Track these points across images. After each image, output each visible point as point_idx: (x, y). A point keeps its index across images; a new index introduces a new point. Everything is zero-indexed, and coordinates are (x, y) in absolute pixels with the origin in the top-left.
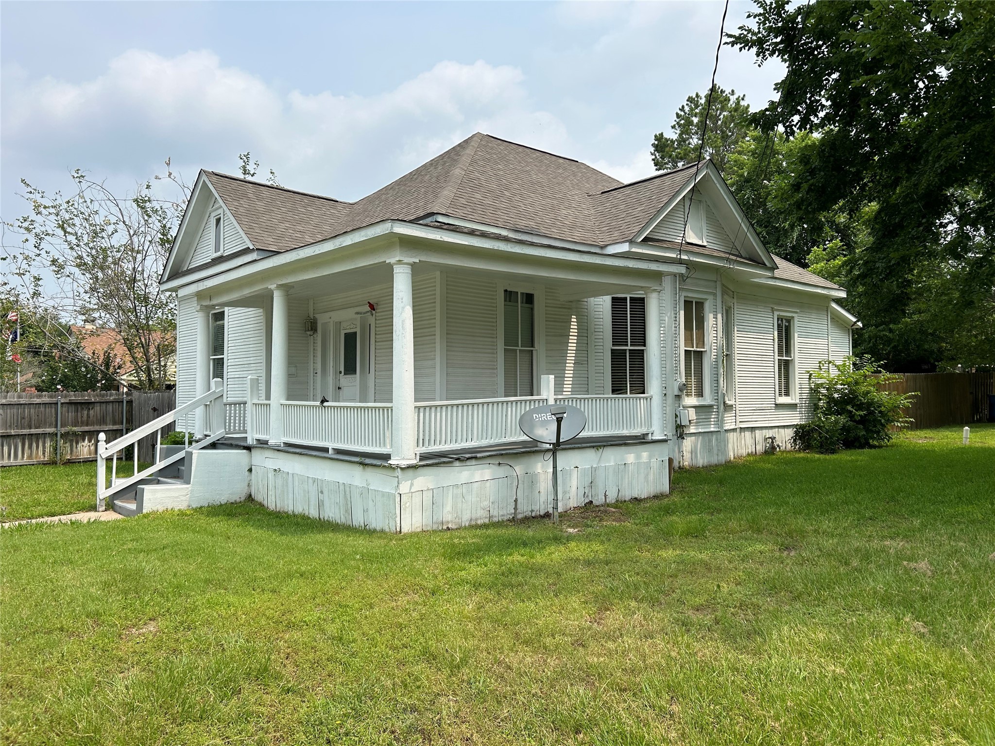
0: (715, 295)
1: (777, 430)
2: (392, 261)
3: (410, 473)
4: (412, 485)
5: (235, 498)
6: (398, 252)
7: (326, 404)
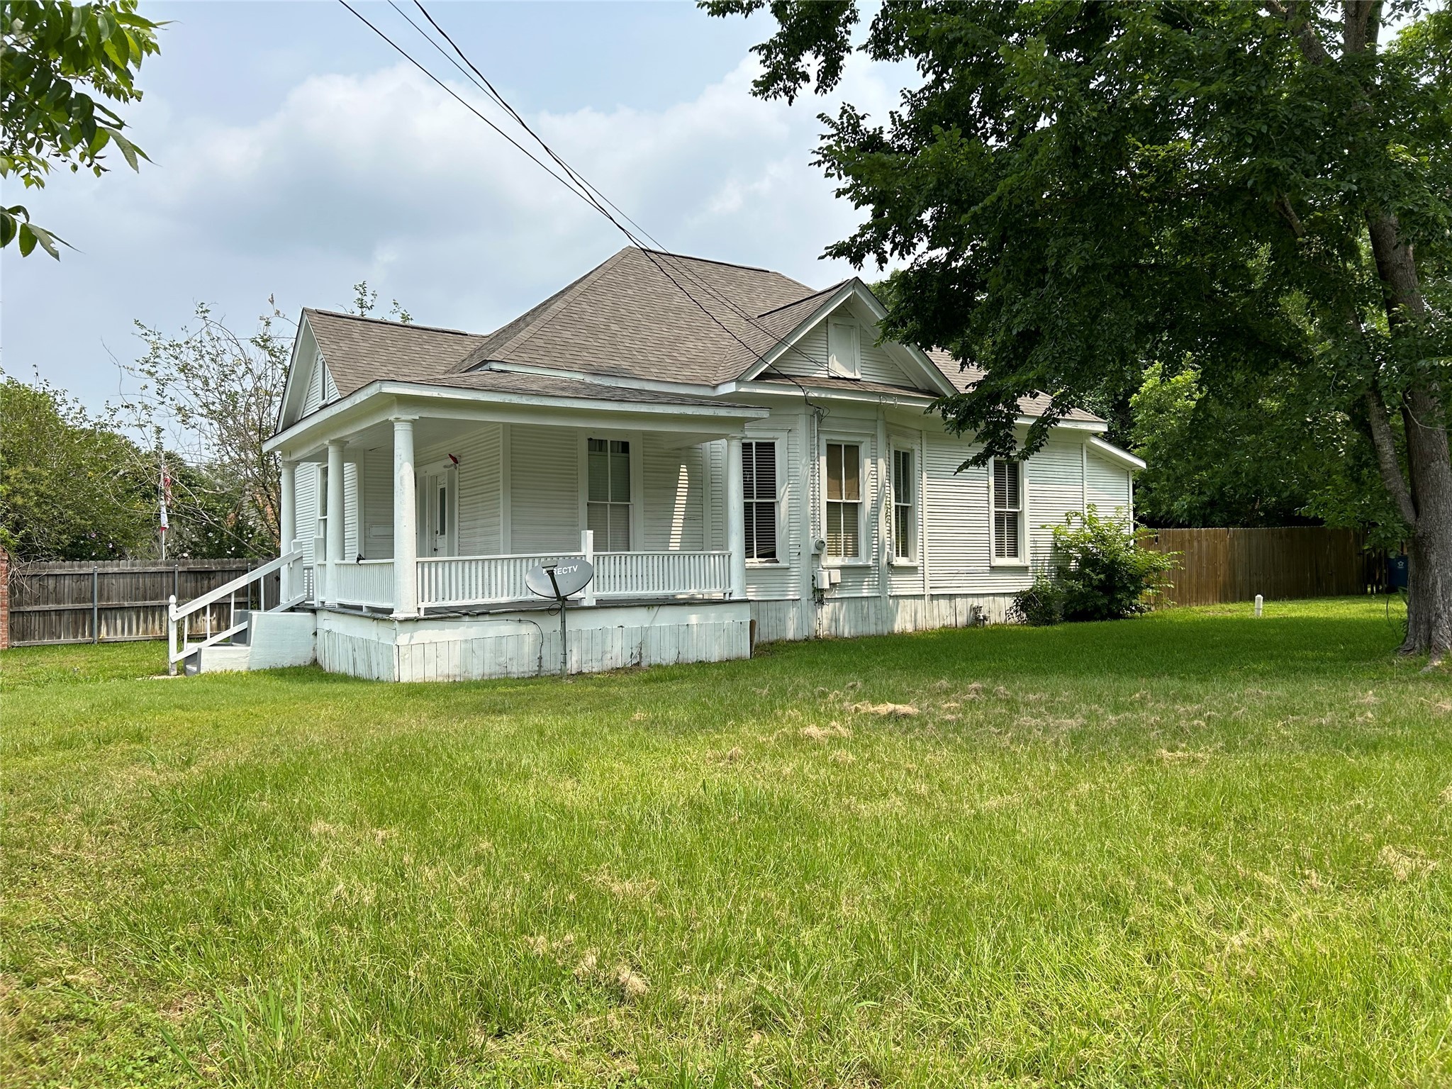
0: (874, 436)
1: (991, 598)
2: (392, 418)
3: (410, 626)
4: (412, 637)
5: (299, 662)
6: (396, 410)
7: (361, 562)
